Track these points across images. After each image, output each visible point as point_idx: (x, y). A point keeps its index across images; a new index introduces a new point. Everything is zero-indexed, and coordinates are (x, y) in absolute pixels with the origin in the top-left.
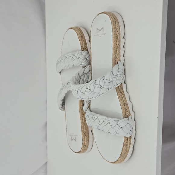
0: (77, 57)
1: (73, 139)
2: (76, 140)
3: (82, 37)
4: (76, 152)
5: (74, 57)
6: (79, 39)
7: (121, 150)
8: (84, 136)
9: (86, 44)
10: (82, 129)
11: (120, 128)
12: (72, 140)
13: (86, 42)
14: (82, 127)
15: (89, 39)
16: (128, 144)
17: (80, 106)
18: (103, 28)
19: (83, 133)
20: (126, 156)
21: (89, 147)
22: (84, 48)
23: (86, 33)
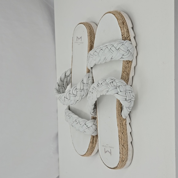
0: (117, 48)
1: (107, 151)
2: (110, 153)
3: (123, 23)
4: (110, 168)
5: (113, 49)
6: (120, 25)
7: (88, 146)
8: (122, 149)
9: (128, 31)
10: (120, 140)
11: (87, 127)
12: (105, 152)
13: (128, 29)
14: (119, 138)
15: (132, 26)
16: (94, 141)
17: (118, 110)
18: (81, 37)
19: (121, 144)
20: (93, 151)
21: (128, 162)
22: (126, 36)
23: (129, 18)
